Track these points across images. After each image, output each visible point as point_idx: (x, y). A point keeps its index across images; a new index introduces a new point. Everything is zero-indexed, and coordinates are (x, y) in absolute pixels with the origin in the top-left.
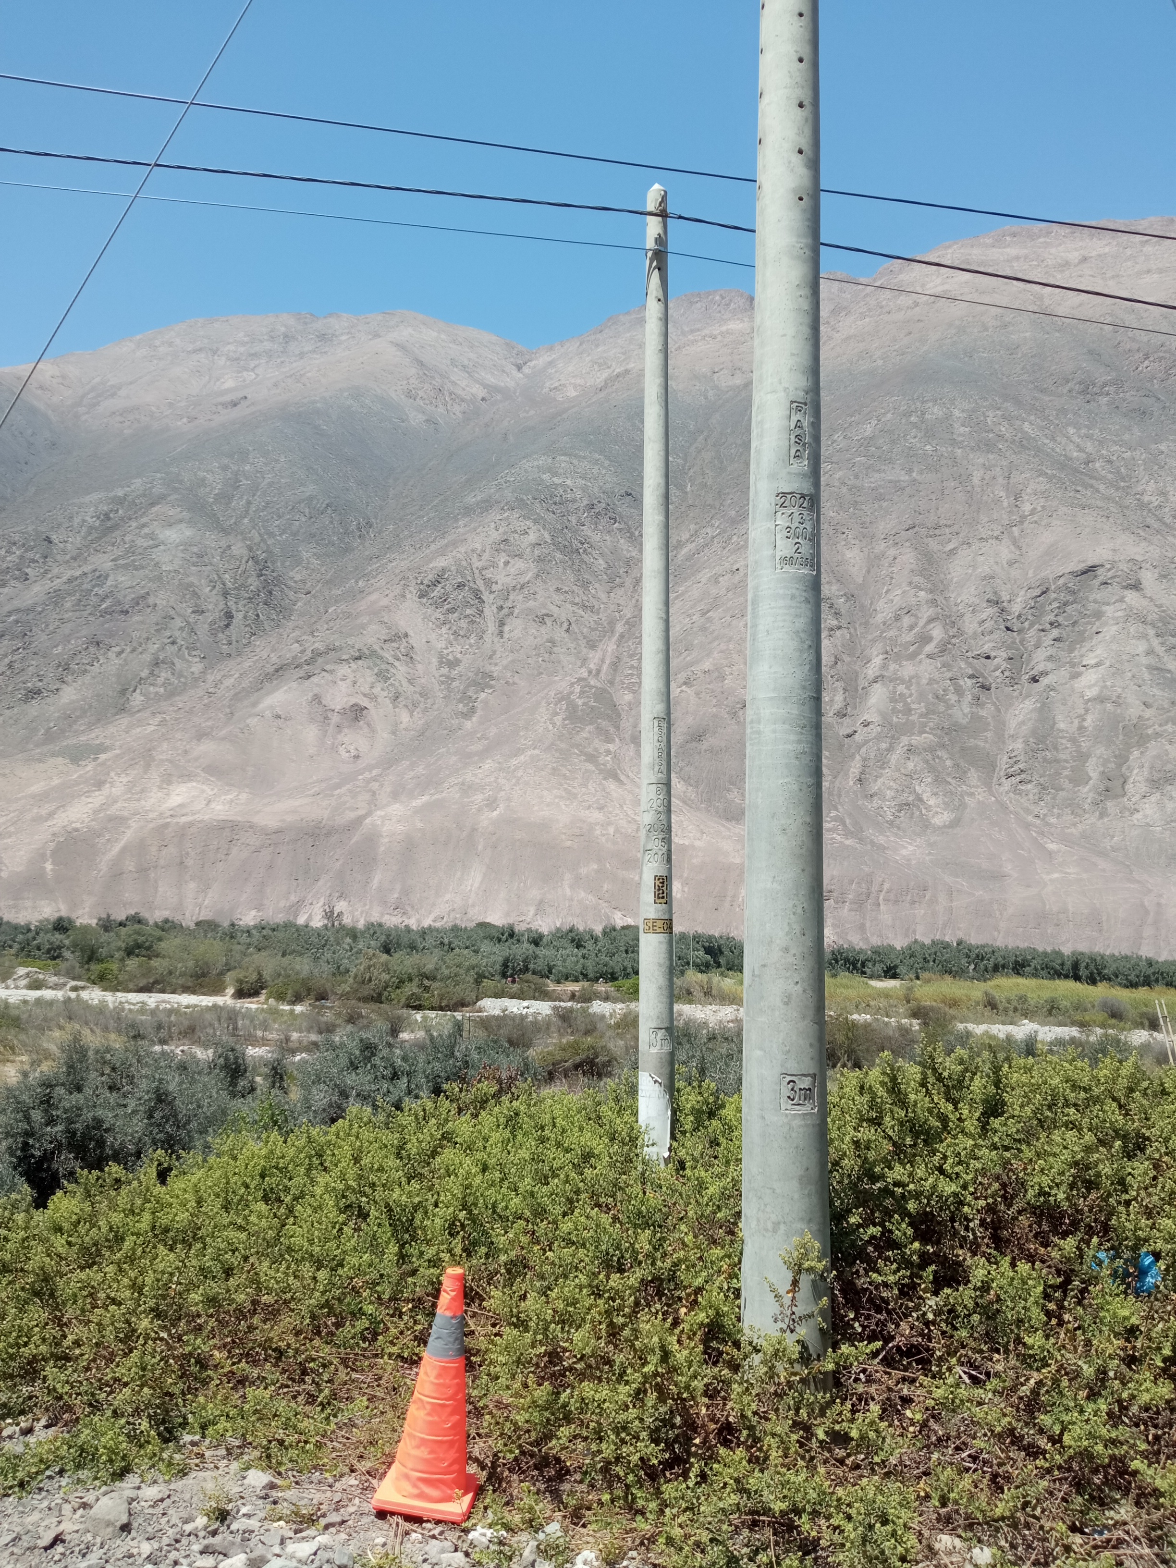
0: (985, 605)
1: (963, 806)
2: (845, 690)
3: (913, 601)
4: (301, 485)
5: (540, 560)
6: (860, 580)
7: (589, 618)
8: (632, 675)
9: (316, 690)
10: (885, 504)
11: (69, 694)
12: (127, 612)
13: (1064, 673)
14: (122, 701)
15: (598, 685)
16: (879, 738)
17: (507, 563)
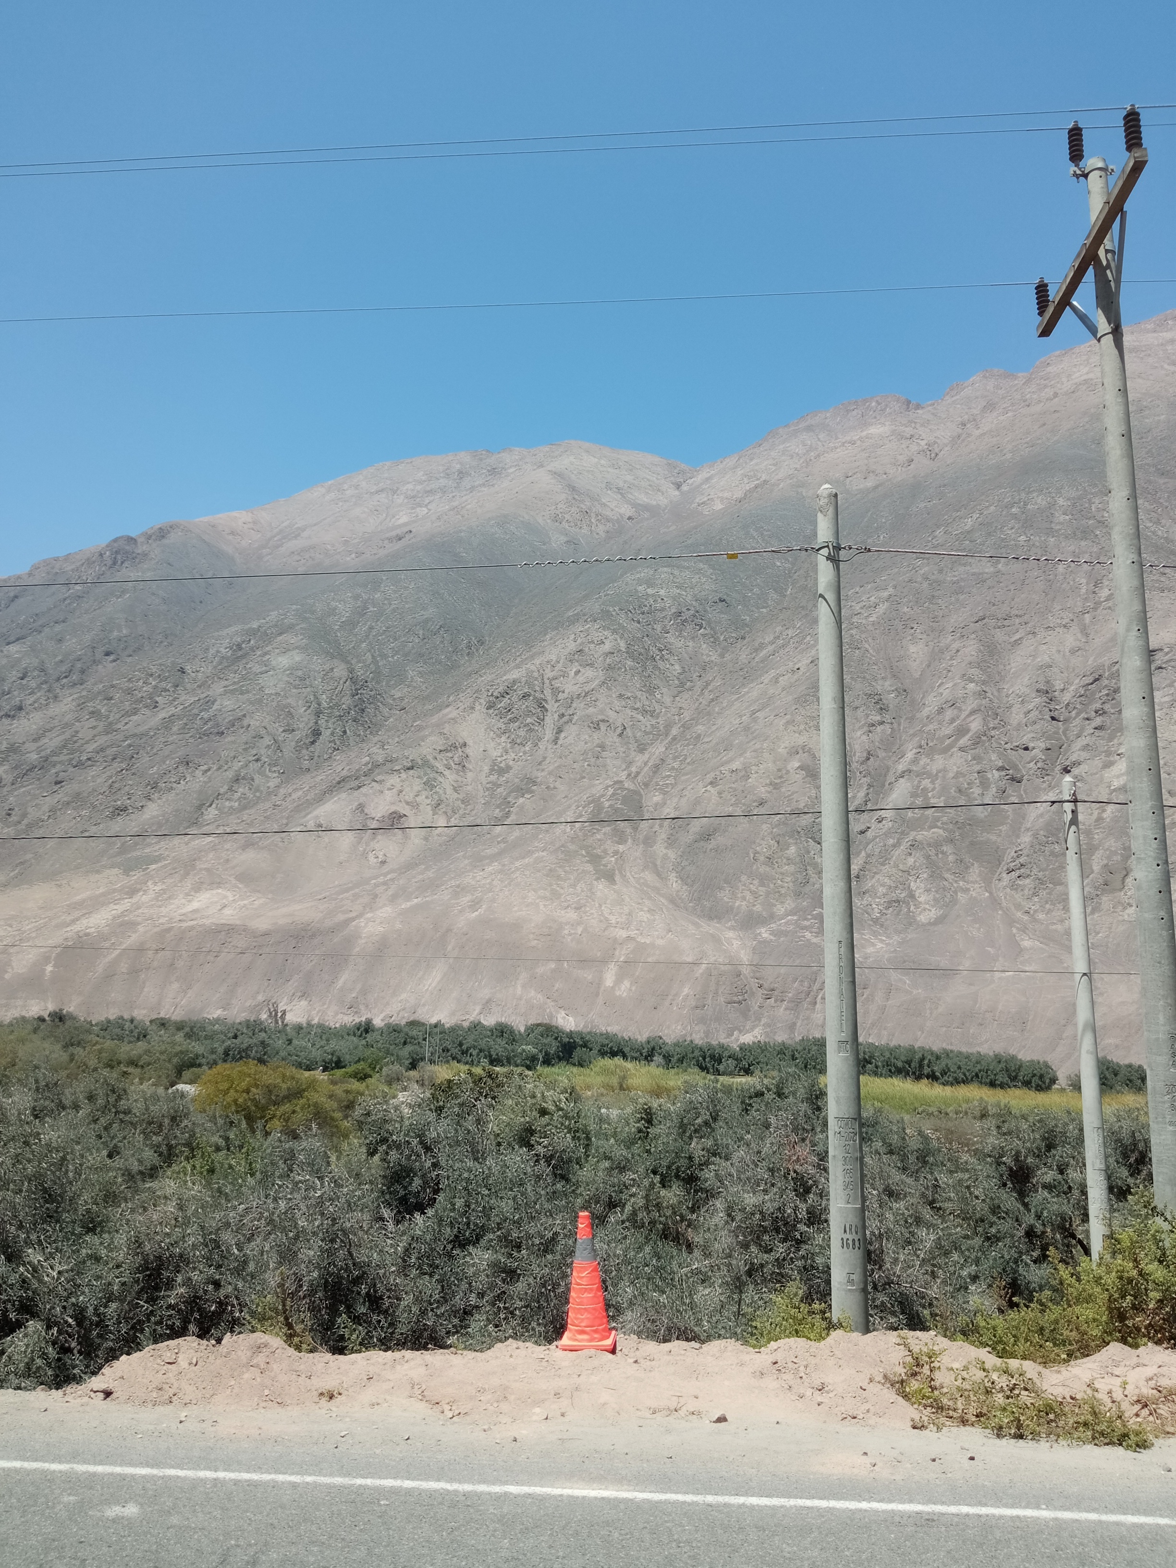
0: (1034, 695)
1: (954, 901)
2: (870, 786)
3: (960, 693)
4: (424, 609)
5: (610, 668)
6: (917, 675)
7: (646, 722)
8: (669, 776)
9: (362, 799)
10: (961, 597)
11: (152, 810)
12: (223, 733)
13: (1098, 762)
14: (196, 816)
15: (632, 787)
16: (887, 834)
17: (577, 672)
